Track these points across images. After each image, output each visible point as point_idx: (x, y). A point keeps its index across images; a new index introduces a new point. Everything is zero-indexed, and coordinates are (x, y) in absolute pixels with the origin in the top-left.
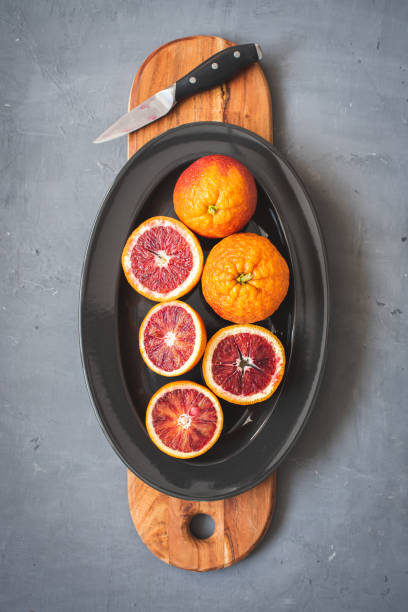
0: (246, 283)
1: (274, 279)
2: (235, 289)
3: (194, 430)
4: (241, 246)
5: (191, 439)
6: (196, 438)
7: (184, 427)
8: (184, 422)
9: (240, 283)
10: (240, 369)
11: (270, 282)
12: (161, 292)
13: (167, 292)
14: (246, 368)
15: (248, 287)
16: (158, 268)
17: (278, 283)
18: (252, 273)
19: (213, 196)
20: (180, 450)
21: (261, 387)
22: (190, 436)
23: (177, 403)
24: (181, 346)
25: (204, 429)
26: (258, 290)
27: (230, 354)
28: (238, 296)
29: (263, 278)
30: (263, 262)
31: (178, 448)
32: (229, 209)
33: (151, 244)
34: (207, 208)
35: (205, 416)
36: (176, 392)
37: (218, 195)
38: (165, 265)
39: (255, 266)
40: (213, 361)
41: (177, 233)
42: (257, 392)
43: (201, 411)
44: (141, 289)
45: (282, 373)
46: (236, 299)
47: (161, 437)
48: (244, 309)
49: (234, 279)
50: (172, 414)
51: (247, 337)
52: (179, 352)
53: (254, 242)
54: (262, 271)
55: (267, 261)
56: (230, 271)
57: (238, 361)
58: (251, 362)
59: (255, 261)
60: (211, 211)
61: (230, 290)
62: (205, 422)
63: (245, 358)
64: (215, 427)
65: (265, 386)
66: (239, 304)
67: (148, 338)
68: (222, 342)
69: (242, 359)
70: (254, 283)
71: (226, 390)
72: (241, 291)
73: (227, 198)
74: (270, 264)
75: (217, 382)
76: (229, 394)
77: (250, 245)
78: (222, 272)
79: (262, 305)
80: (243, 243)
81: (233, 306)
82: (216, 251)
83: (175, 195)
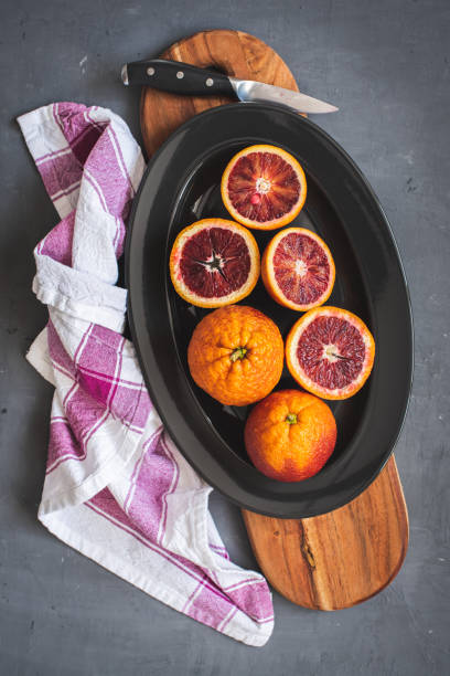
0: (236, 350)
2: (246, 340)
3: (250, 179)
4: (250, 388)
5: (252, 168)
6: (247, 171)
7: (262, 180)
8: (264, 185)
10: (218, 257)
11: (210, 357)
12: (323, 318)
13: (316, 320)
14: (211, 260)
15: (233, 346)
16: (333, 342)
19: (294, 434)
20: (260, 154)
21: (190, 244)
22: (254, 172)
23: (277, 203)
24: (287, 263)
25: (240, 182)
26: (220, 345)
27: (233, 269)
28: (241, 333)
29: (219, 359)
30: (223, 378)
31: (263, 156)
32: (273, 424)
33: (347, 366)
34: (298, 420)
35: (243, 197)
36: (280, 215)
37: (290, 436)
38: (326, 347)
39: (230, 370)
40: (249, 258)
41: (322, 385)
42: (193, 237)
43: (249, 201)
44: (345, 315)
45: (171, 263)
46: (242, 329)
47: (284, 162)
48: (230, 321)
49: (249, 351)
50: (279, 190)
51: (220, 293)
52: (288, 257)
54: (222, 367)
55: (219, 379)
56: (257, 358)
57: (222, 265)
58: (208, 268)
59: (233, 377)
60: (293, 417)
61: (251, 338)
62: (241, 191)
63: (215, 270)
64: (229, 188)
65: (186, 245)
66: (236, 324)
67: (324, 263)
68: (244, 281)
69: (219, 268)
70: (227, 352)
71: (227, 231)
72: (238, 340)
73: (280, 436)
74: (215, 376)
75: (239, 236)
76: (223, 228)
77: (243, 393)
78: (265, 354)
79: (211, 331)
80: (250, 392)
81: (243, 322)
82: (276, 377)
83: (334, 426)
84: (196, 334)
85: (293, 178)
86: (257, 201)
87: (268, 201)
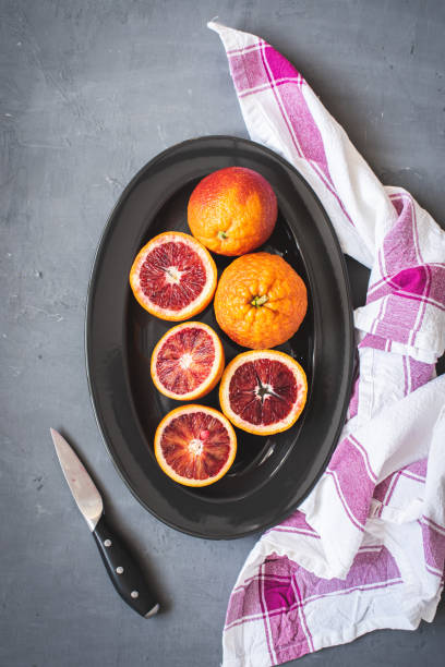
0: (262, 305)
1: (291, 299)
2: (250, 313)
3: (208, 454)
4: (254, 267)
5: (206, 465)
6: (210, 463)
7: (197, 453)
8: (195, 448)
9: (255, 306)
10: (259, 397)
11: (287, 303)
12: (173, 309)
13: (180, 309)
14: (266, 396)
15: (264, 310)
16: (169, 285)
17: (296, 304)
18: (267, 295)
19: (226, 224)
20: (196, 478)
21: (282, 415)
22: (204, 461)
23: (184, 429)
24: (197, 368)
25: (218, 453)
26: (276, 313)
27: (248, 381)
28: (254, 320)
29: (279, 300)
30: (278, 282)
31: (193, 476)
32: (240, 239)
33: (161, 259)
34: (216, 233)
35: (216, 439)
36: (183, 418)
37: (230, 224)
38: (178, 282)
39: (270, 288)
40: (231, 389)
42: (278, 421)
43: (211, 434)
44: (151, 307)
45: (304, 401)
46: (252, 324)
47: (174, 468)
48: (262, 334)
49: (249, 302)
50: (181, 442)
51: (266, 363)
52: (194, 374)
53: (267, 262)
54: (277, 291)
55: (282, 281)
56: (244, 294)
57: (257, 389)
58: (271, 389)
59: (269, 281)
60: (220, 236)
61: (245, 314)
62: (218, 444)
63: (264, 386)
64: (229, 448)
65: (286, 415)
66: (256, 328)
67: (161, 360)
68: (240, 369)
69: (261, 386)
70: (270, 305)
71: (245, 419)
72: (257, 315)
73: (239, 228)
74: (285, 284)
75: (235, 411)
76: (247, 423)
77: (264, 265)
78: (235, 296)
79: (281, 328)
80: (254, 263)
81: (250, 331)
82: (229, 272)
84: (296, 327)
85: (167, 451)
86: (203, 433)
87: (193, 432)
